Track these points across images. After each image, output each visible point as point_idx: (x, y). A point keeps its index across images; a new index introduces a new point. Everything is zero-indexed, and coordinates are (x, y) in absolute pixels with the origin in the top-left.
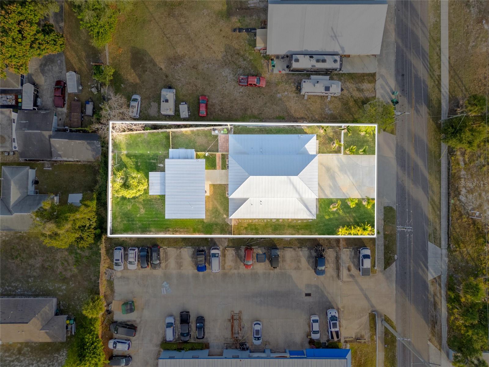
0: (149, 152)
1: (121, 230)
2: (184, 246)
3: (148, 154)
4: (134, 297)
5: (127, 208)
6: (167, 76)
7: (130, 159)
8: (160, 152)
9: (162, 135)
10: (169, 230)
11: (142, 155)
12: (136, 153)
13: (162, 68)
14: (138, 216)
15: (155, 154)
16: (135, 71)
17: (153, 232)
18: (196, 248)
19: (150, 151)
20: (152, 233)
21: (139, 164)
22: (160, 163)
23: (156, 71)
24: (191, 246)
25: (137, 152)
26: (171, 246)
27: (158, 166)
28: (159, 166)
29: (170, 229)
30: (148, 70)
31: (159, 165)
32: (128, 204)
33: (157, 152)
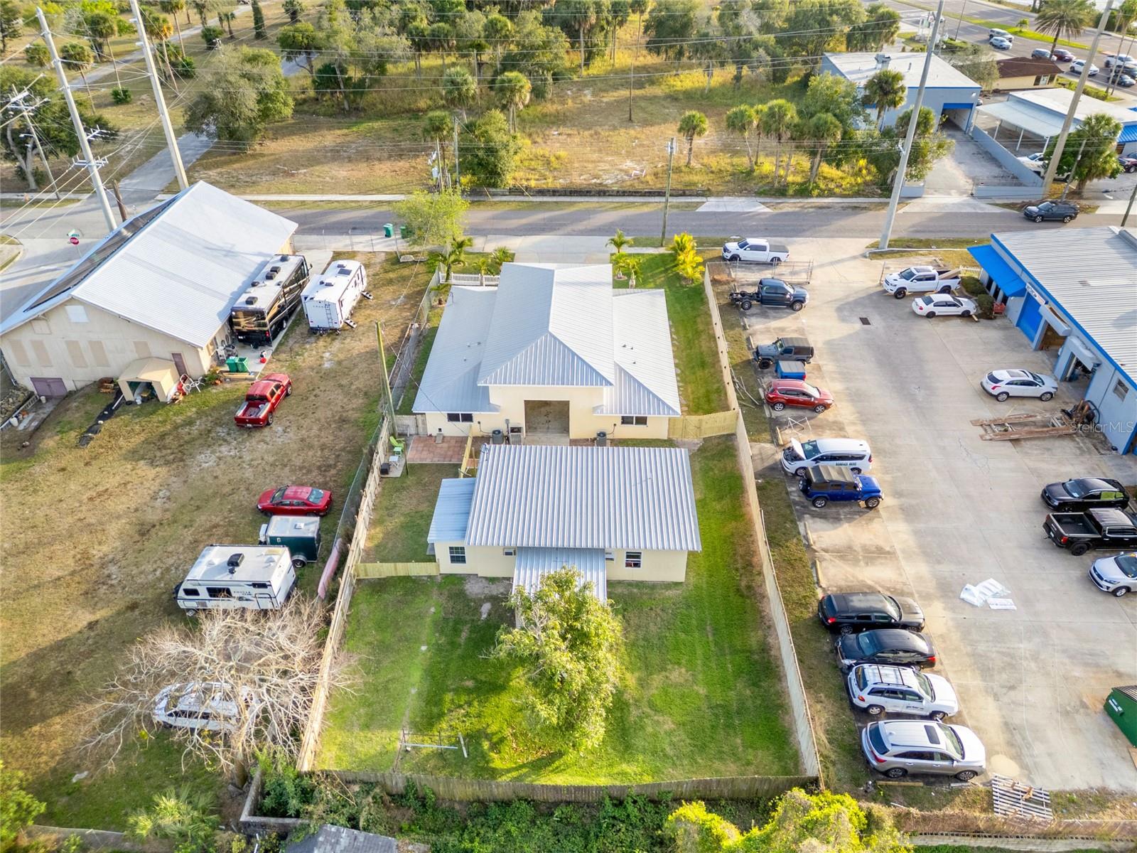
0: (424, 648)
1: (780, 759)
2: (799, 540)
3: (429, 650)
4: (1084, 706)
5: (670, 733)
6: (133, 607)
7: (441, 715)
8: (433, 610)
9: (363, 606)
10: (749, 587)
11: (430, 673)
12: (419, 694)
13: (90, 624)
14: (702, 691)
15: (435, 623)
16: (44, 718)
17: (765, 637)
18: (797, 510)
19: (418, 641)
20: (771, 640)
21: (470, 684)
22: (476, 610)
23: (90, 642)
24: (794, 522)
25: (413, 691)
26: (809, 576)
27: (487, 620)
28: (489, 615)
29: (743, 583)
30: (69, 667)
31: (484, 616)
32: (650, 729)
33: (428, 620)
